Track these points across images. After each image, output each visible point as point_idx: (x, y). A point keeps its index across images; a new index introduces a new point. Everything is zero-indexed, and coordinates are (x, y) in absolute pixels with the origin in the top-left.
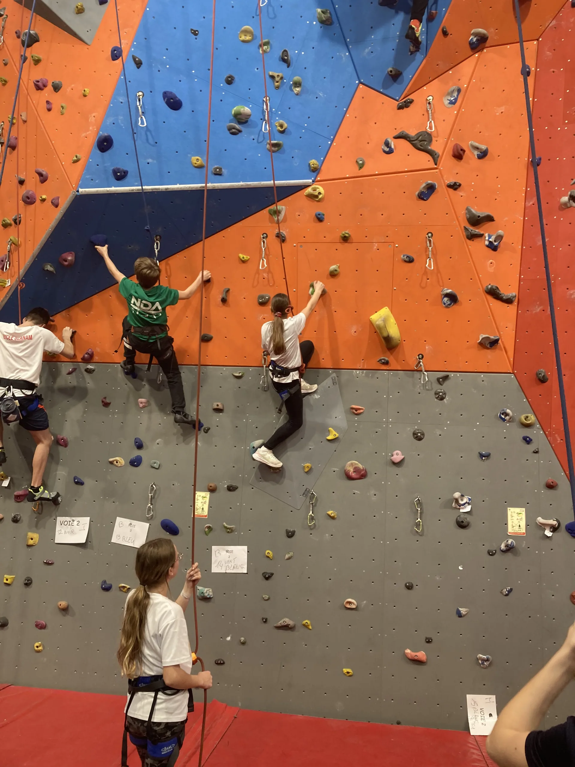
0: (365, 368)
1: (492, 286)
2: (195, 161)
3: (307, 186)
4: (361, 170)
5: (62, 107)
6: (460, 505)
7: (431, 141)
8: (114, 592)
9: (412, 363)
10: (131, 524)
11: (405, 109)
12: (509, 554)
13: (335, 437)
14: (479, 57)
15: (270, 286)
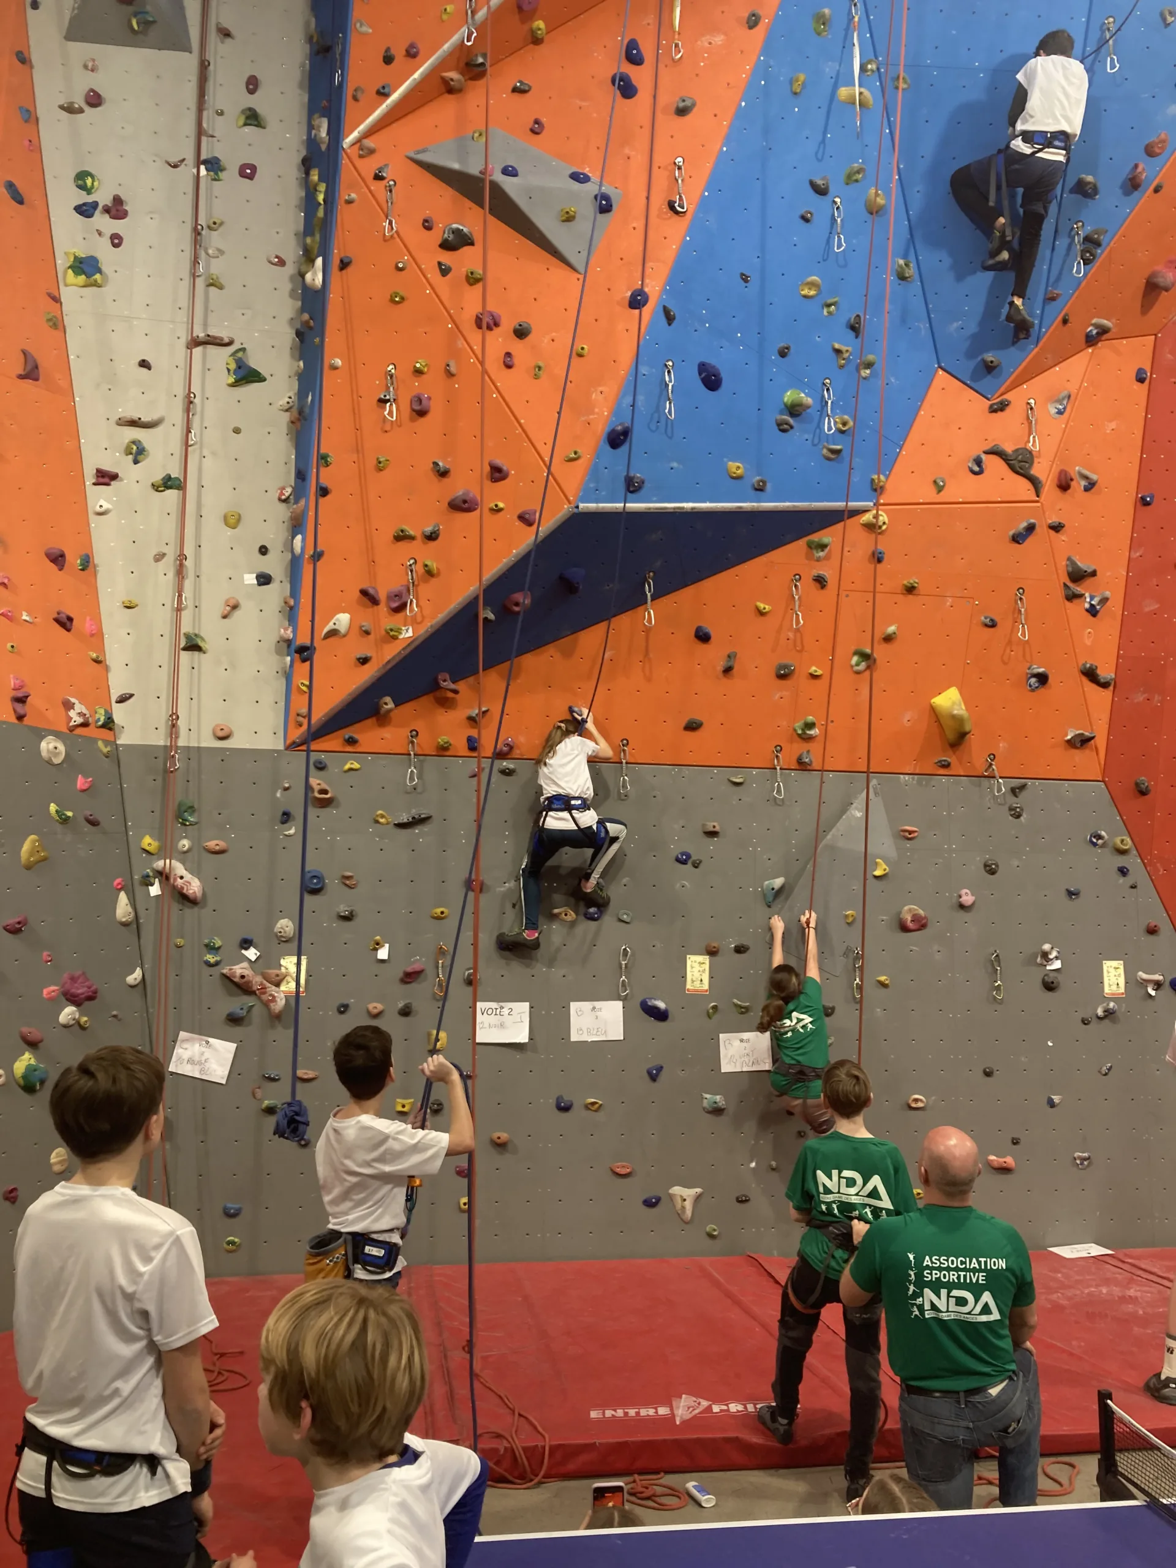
0: (917, 771)
1: (1092, 665)
2: (734, 470)
3: (866, 511)
4: (941, 493)
5: (540, 368)
6: (1048, 960)
7: (1032, 463)
8: (577, 1111)
9: (980, 766)
10: (594, 1008)
11: (999, 413)
12: (1106, 1021)
13: (884, 873)
14: (1093, 352)
15: (798, 651)
